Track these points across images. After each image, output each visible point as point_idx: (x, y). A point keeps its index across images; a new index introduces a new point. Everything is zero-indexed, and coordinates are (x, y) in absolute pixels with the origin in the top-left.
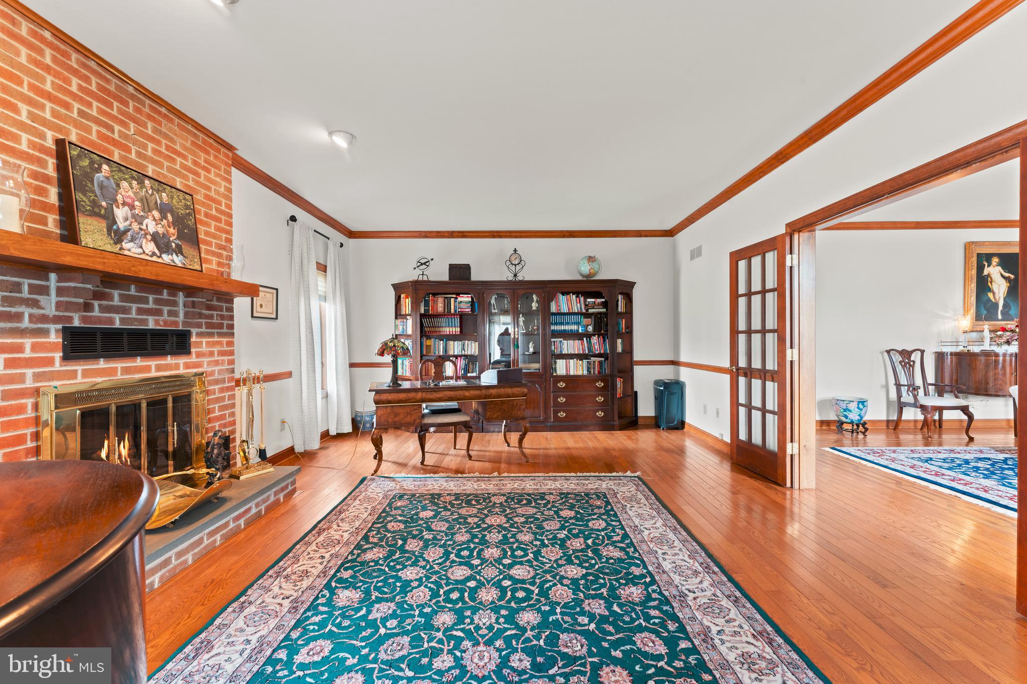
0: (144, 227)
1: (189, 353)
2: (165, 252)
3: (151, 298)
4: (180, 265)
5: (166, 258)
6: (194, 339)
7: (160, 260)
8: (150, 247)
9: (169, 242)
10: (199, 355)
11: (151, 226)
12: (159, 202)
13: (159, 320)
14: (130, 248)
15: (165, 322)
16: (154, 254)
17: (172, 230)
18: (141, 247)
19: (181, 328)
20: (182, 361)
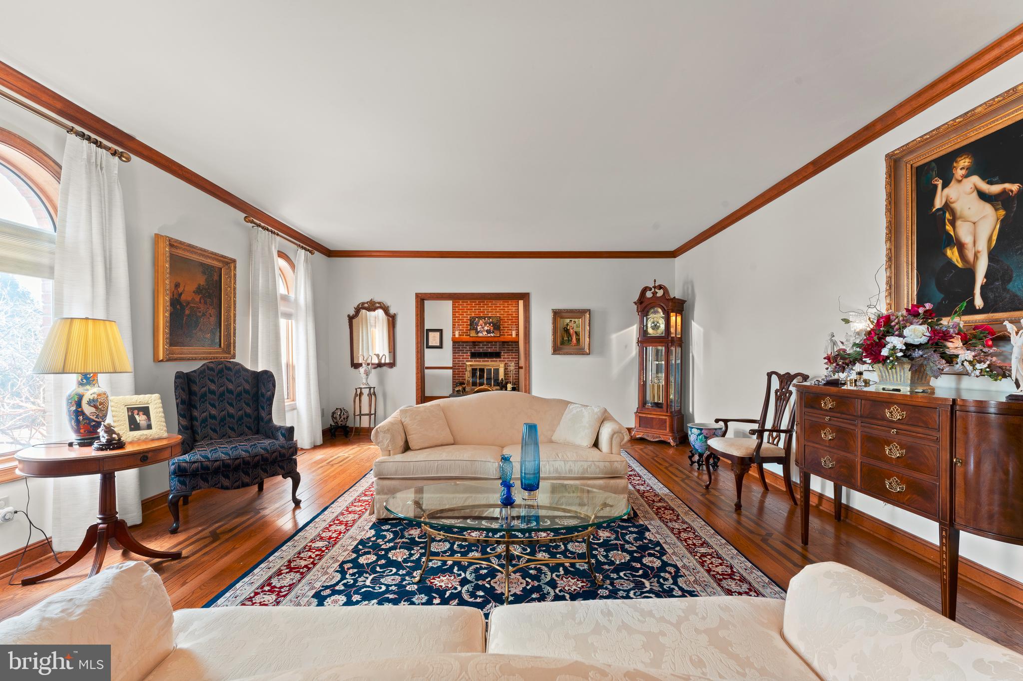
0: (484, 329)
1: (501, 358)
2: (489, 333)
3: (490, 344)
4: (492, 335)
5: (489, 335)
6: (502, 354)
7: (487, 336)
8: (485, 333)
9: (491, 330)
10: (504, 358)
11: (486, 328)
12: (489, 322)
13: (491, 349)
14: (480, 335)
15: (493, 350)
17: (492, 327)
18: (483, 334)
19: (498, 351)
20: (498, 360)
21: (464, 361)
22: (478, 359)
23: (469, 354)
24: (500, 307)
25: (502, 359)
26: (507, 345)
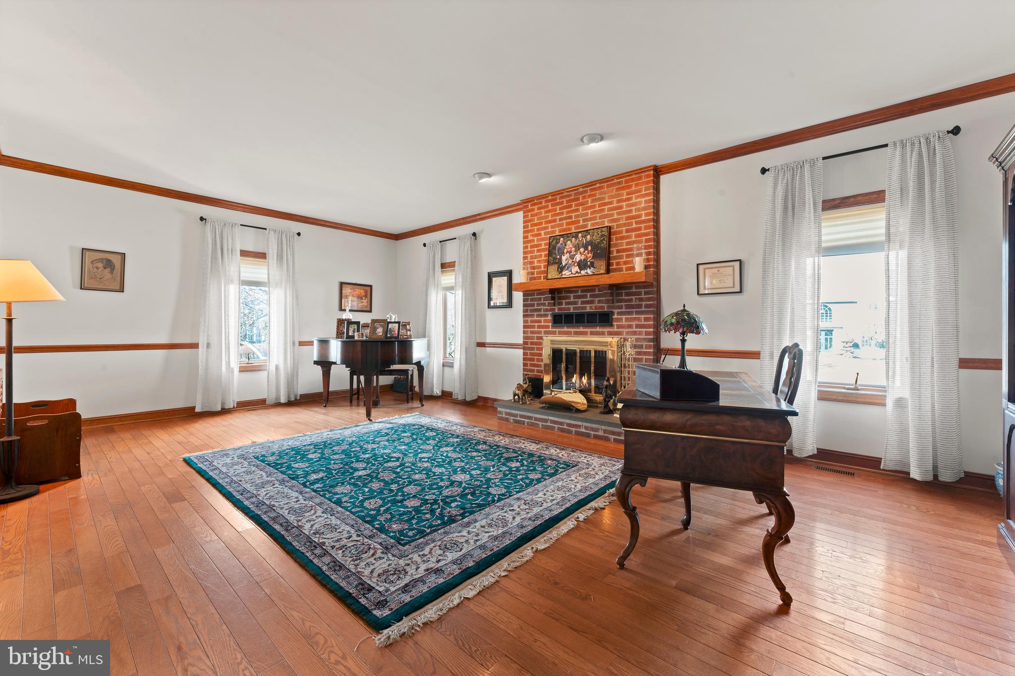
0: (574, 260)
1: (612, 325)
2: (583, 269)
3: (588, 294)
4: (591, 273)
5: (583, 272)
6: (615, 316)
7: (580, 275)
8: (575, 269)
9: (587, 262)
10: (618, 327)
11: (578, 257)
12: (585, 242)
13: (592, 306)
14: (568, 274)
15: (596, 308)
16: (577, 272)
17: (590, 255)
18: (571, 271)
19: (606, 310)
20: (606, 330)
21: (540, 332)
22: (566, 329)
23: (549, 318)
24: (611, 203)
25: (615, 329)
26: (627, 294)
